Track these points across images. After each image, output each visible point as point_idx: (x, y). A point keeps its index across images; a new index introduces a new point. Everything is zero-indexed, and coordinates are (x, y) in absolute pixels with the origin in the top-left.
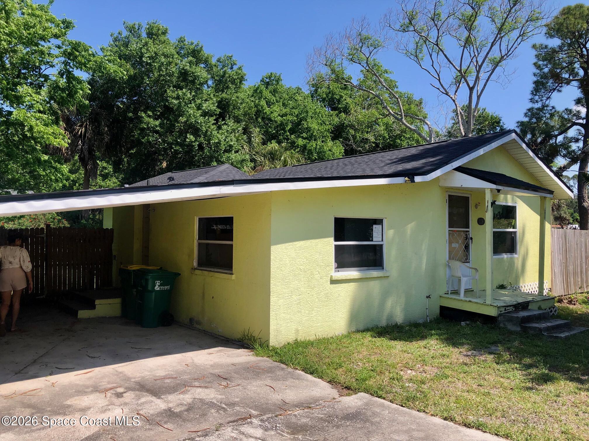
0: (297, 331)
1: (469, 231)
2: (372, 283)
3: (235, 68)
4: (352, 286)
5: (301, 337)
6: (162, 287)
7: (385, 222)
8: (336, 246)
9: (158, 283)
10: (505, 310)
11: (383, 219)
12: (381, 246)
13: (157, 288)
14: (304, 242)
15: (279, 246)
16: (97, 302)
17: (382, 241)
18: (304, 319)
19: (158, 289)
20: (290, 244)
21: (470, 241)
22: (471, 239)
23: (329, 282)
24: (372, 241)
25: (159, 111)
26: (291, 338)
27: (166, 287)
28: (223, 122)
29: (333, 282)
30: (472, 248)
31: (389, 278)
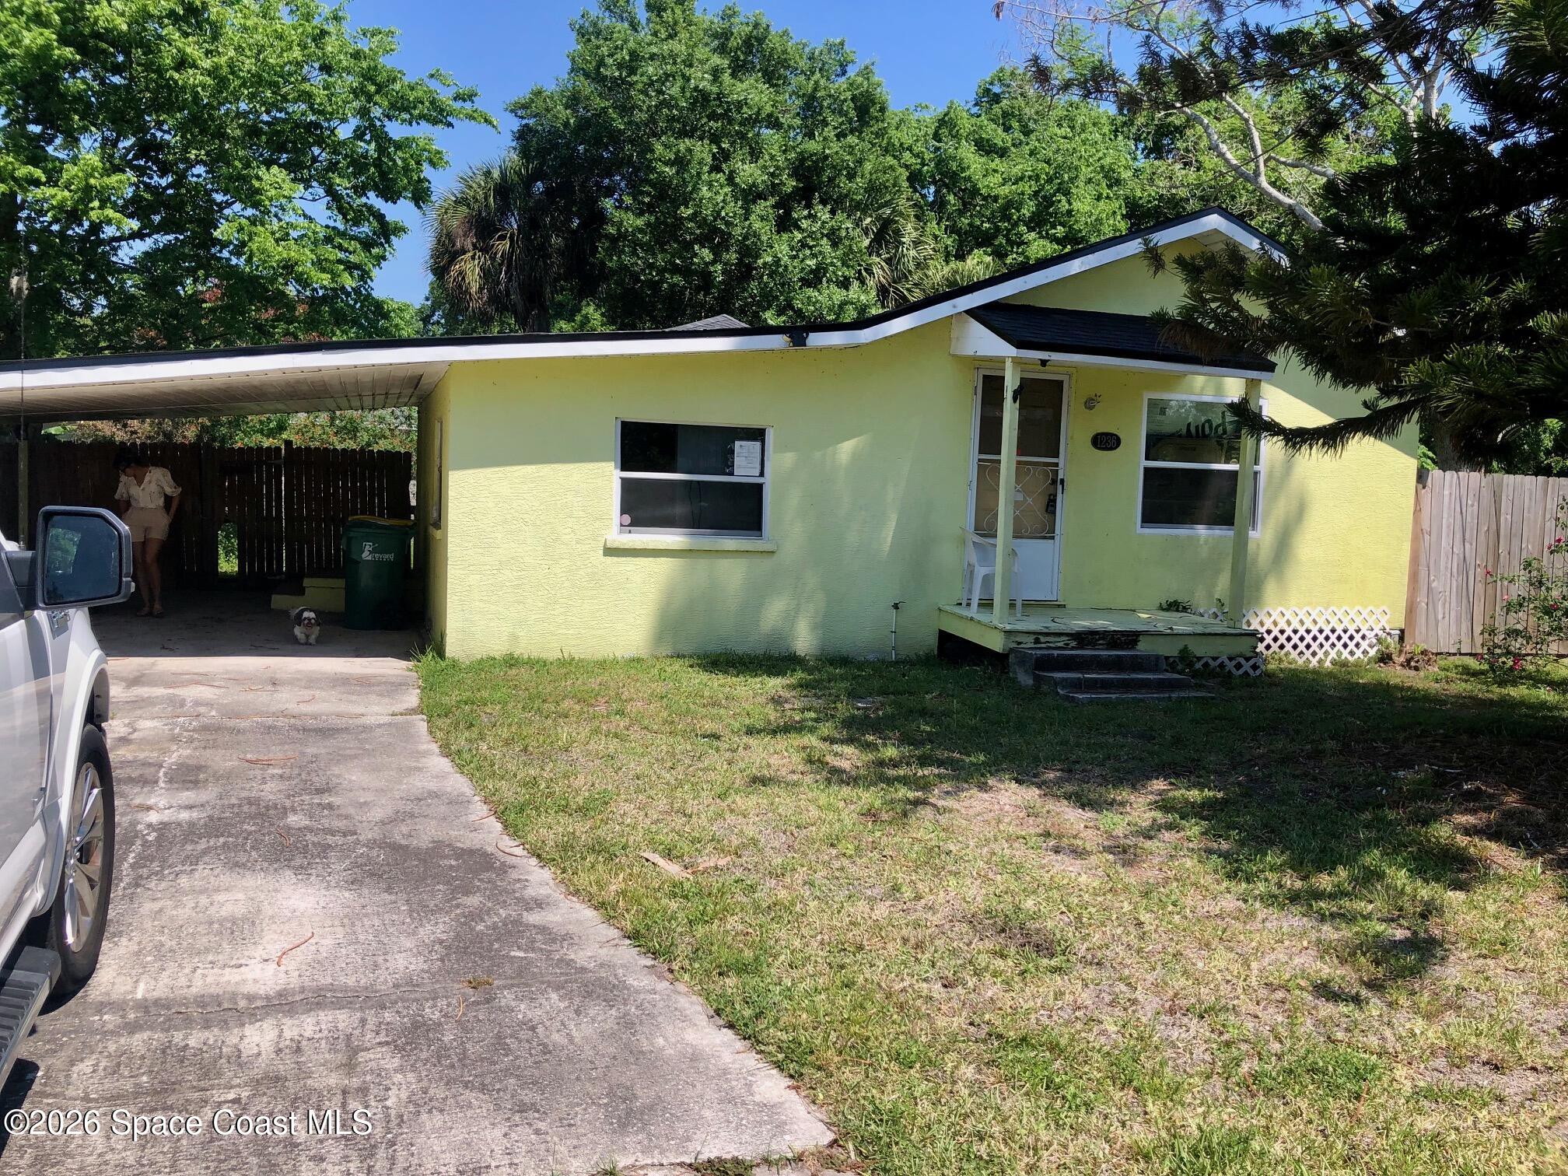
0: (514, 637)
1: (1057, 465)
2: (724, 564)
3: (852, 71)
4: (662, 567)
5: (522, 650)
6: (377, 555)
7: (770, 437)
8: (623, 480)
9: (368, 547)
10: (1037, 641)
11: (764, 430)
12: (759, 488)
13: (366, 555)
14: (533, 467)
15: (470, 471)
16: (306, 582)
17: (762, 474)
18: (534, 617)
19: (370, 558)
20: (497, 469)
21: (1060, 487)
22: (1062, 481)
23: (601, 552)
24: (732, 474)
25: (649, 194)
26: (498, 648)
27: (386, 556)
28: (806, 213)
29: (610, 552)
30: (1065, 504)
31: (776, 555)
